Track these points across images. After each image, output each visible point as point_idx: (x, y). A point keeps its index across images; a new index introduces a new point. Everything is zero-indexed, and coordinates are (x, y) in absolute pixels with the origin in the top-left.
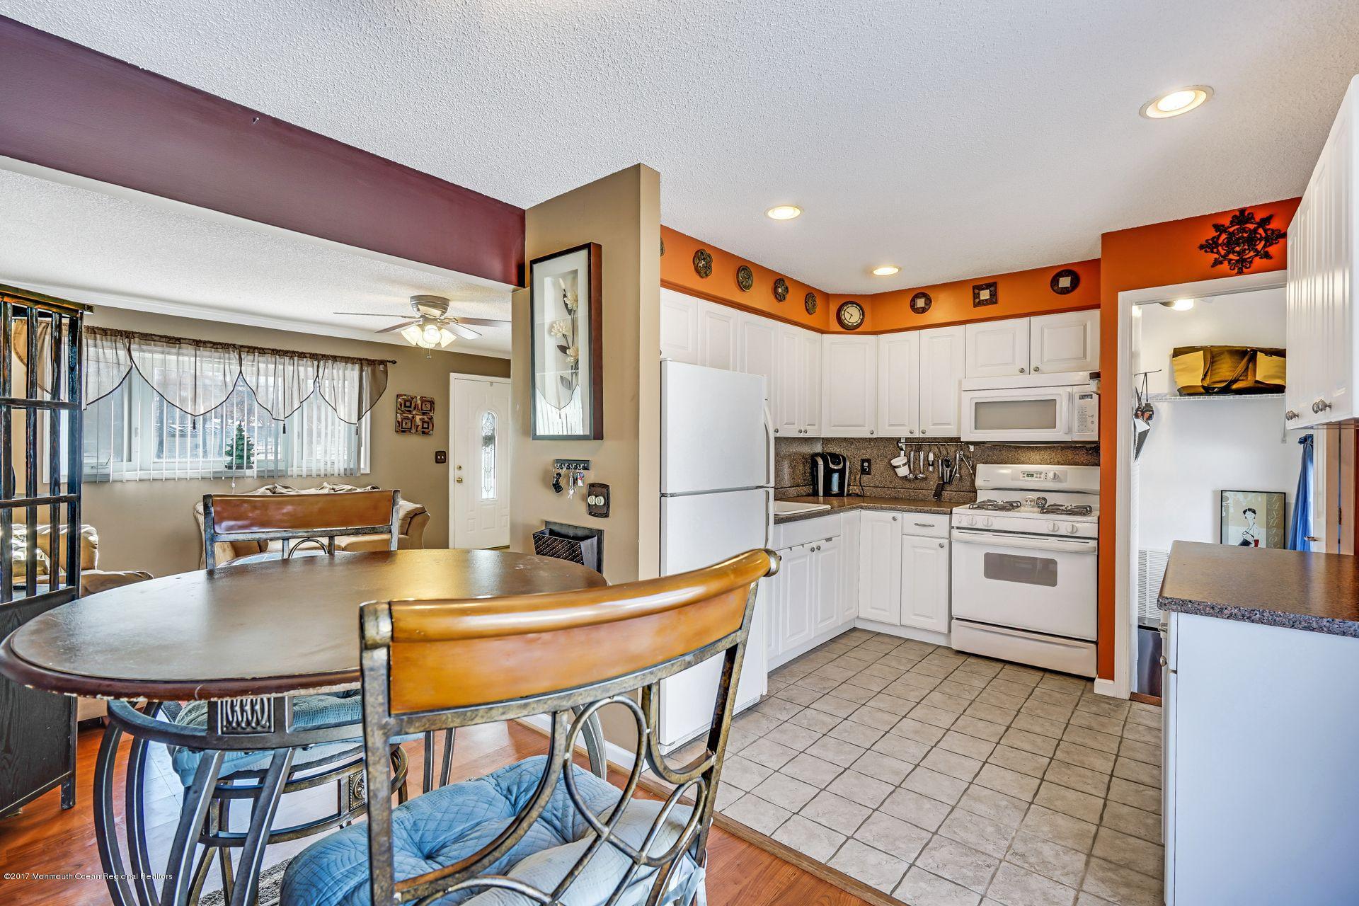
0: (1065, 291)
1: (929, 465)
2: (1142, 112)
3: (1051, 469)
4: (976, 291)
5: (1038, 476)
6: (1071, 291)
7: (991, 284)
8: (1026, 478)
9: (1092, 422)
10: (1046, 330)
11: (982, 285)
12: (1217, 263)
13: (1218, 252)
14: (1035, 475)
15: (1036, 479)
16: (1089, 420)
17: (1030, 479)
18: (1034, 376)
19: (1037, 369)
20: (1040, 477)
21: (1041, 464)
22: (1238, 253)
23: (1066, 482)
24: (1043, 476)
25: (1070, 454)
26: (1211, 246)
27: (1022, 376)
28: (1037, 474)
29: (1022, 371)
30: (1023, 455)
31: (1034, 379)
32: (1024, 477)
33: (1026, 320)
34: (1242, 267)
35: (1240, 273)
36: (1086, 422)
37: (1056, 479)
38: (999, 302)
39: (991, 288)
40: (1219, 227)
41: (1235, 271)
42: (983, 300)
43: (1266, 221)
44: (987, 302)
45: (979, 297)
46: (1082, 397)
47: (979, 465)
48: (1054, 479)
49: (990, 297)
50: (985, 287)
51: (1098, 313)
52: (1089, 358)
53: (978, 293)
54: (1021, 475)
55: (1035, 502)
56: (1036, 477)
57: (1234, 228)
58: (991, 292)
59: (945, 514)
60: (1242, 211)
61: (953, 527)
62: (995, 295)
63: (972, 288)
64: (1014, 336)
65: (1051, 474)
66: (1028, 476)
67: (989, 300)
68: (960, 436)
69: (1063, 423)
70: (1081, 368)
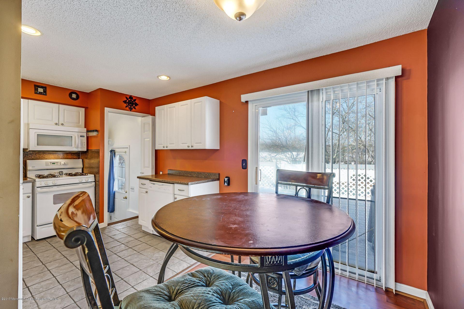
0: (73, 99)
2: (158, 77)
3: (63, 161)
4: (36, 88)
6: (75, 100)
7: (45, 87)
8: (52, 165)
10: (66, 111)
11: (39, 86)
12: (126, 107)
13: (127, 104)
14: (56, 163)
15: (57, 165)
16: (84, 144)
17: (54, 165)
18: (61, 126)
19: (62, 124)
20: (58, 164)
21: (54, 159)
22: (130, 106)
23: (68, 165)
24: (59, 163)
25: (70, 156)
26: (125, 102)
27: (57, 126)
29: (56, 124)
30: (46, 156)
31: (60, 128)
33: (57, 105)
34: (131, 110)
35: (131, 111)
36: (83, 144)
37: (65, 164)
38: (46, 95)
39: (44, 89)
40: (127, 98)
41: (130, 110)
42: (39, 92)
43: (135, 100)
44: (40, 93)
45: (37, 90)
46: (81, 136)
47: (28, 161)
48: (64, 164)
49: (43, 92)
50: (42, 87)
51: (84, 109)
52: (80, 123)
53: (38, 89)
54: (50, 164)
55: (59, 173)
56: (56, 164)
57: (129, 99)
58: (44, 90)
59: (31, 182)
60: (131, 96)
61: (37, 187)
62: (45, 91)
63: (35, 86)
64: (52, 110)
65: (63, 163)
66: (53, 164)
67: (42, 93)
68: (28, 148)
69: (76, 145)
70: (78, 127)
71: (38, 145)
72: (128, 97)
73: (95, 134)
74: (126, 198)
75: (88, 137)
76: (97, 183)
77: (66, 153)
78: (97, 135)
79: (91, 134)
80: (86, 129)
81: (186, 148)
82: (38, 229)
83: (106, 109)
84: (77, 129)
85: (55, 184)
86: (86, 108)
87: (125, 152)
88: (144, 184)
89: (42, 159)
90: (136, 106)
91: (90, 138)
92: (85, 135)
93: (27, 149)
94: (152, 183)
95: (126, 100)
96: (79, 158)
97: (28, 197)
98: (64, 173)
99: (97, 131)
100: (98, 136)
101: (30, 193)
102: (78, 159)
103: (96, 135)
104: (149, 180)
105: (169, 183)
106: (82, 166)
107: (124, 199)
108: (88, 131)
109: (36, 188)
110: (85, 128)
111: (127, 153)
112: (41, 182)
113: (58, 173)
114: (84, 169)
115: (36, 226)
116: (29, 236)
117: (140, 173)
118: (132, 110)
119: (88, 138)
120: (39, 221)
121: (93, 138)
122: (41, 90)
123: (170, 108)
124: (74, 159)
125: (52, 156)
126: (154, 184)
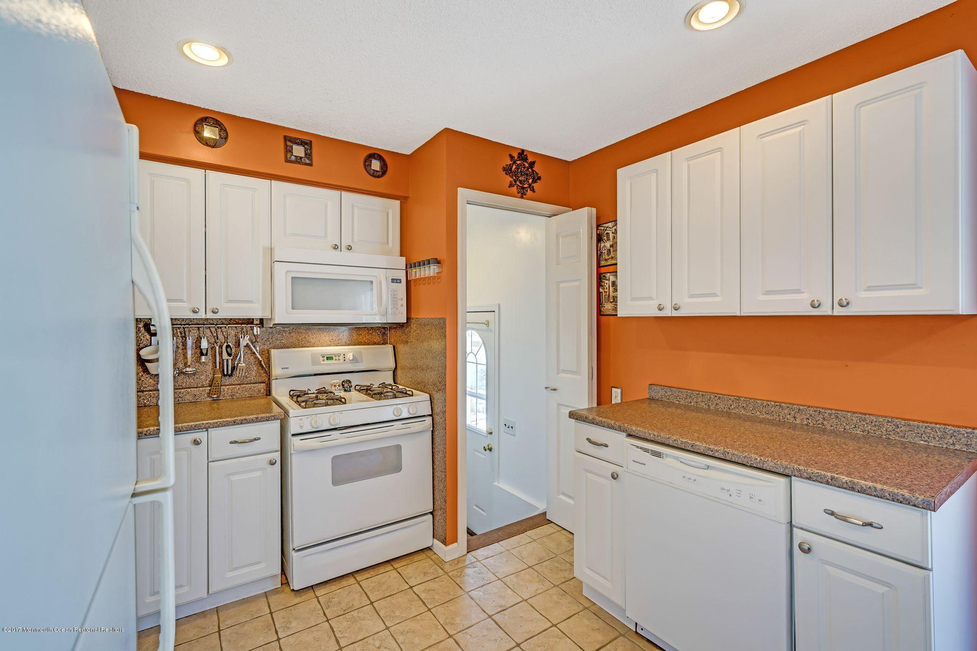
0: (374, 174)
1: (202, 354)
2: (688, 16)
3: (349, 351)
4: (289, 144)
5: (337, 358)
6: (379, 177)
7: (307, 142)
8: (326, 362)
9: (402, 305)
10: (356, 210)
11: (296, 139)
12: (511, 185)
13: (512, 177)
14: (334, 358)
15: (336, 362)
16: (400, 302)
17: (329, 362)
18: (345, 253)
19: (349, 248)
20: (339, 360)
21: (330, 346)
22: (521, 182)
23: (362, 362)
24: (341, 357)
25: (365, 337)
26: (507, 170)
27: (337, 252)
28: (335, 356)
29: (335, 247)
30: (313, 337)
31: (343, 257)
32: (324, 360)
33: (335, 194)
34: (523, 193)
35: (522, 197)
36: (397, 304)
37: (355, 360)
38: (311, 165)
39: (306, 146)
40: (511, 157)
41: (520, 195)
42: (295, 156)
43: (532, 164)
44: (298, 160)
45: (291, 151)
46: (393, 281)
47: (273, 352)
48: (353, 360)
49: (303, 155)
50: (302, 143)
51: (397, 203)
52: (390, 244)
53: (292, 147)
54: (321, 359)
55: (343, 385)
56: (336, 360)
57: (518, 162)
58: (306, 150)
59: (277, 419)
60: (523, 151)
61: (293, 435)
62: (309, 155)
63: (285, 138)
64: (326, 207)
65: (350, 356)
66: (328, 358)
67: (301, 158)
68: (273, 317)
69: (381, 306)
70: (387, 253)
71: (293, 308)
72: (516, 155)
73: (431, 271)
74: (490, 450)
75: (410, 281)
76: (437, 418)
77: (356, 328)
78: (438, 273)
79: (418, 273)
80: (404, 259)
81: (805, 310)
82: (295, 558)
83: (463, 193)
84: (382, 261)
85: (336, 425)
86: (404, 200)
87: (487, 324)
88: (602, 445)
89: (304, 347)
90: (534, 181)
91: (415, 286)
92: (402, 275)
93: (270, 319)
94: (646, 450)
95: (510, 164)
96: (385, 343)
97: (272, 463)
98: (353, 384)
99: (438, 262)
100: (439, 278)
101: (276, 451)
102: (383, 344)
103: (435, 275)
104: (625, 434)
105: (751, 467)
106: (393, 365)
107: (485, 450)
108: (409, 266)
109: (290, 435)
110: (401, 255)
111: (491, 326)
112: (301, 420)
113: (339, 386)
114: (399, 372)
115: (291, 549)
116: (274, 576)
117: (546, 388)
118: (525, 195)
119: (408, 283)
120: (297, 539)
121: (424, 284)
122: (299, 151)
123: (689, 159)
124: (375, 344)
125: (325, 337)
126: (658, 455)
